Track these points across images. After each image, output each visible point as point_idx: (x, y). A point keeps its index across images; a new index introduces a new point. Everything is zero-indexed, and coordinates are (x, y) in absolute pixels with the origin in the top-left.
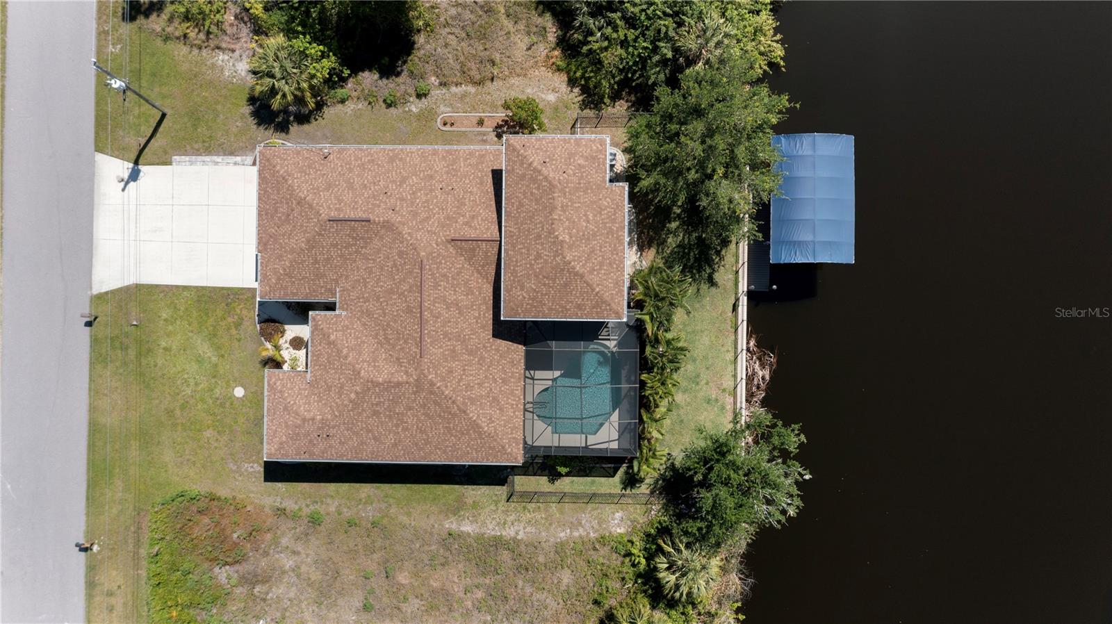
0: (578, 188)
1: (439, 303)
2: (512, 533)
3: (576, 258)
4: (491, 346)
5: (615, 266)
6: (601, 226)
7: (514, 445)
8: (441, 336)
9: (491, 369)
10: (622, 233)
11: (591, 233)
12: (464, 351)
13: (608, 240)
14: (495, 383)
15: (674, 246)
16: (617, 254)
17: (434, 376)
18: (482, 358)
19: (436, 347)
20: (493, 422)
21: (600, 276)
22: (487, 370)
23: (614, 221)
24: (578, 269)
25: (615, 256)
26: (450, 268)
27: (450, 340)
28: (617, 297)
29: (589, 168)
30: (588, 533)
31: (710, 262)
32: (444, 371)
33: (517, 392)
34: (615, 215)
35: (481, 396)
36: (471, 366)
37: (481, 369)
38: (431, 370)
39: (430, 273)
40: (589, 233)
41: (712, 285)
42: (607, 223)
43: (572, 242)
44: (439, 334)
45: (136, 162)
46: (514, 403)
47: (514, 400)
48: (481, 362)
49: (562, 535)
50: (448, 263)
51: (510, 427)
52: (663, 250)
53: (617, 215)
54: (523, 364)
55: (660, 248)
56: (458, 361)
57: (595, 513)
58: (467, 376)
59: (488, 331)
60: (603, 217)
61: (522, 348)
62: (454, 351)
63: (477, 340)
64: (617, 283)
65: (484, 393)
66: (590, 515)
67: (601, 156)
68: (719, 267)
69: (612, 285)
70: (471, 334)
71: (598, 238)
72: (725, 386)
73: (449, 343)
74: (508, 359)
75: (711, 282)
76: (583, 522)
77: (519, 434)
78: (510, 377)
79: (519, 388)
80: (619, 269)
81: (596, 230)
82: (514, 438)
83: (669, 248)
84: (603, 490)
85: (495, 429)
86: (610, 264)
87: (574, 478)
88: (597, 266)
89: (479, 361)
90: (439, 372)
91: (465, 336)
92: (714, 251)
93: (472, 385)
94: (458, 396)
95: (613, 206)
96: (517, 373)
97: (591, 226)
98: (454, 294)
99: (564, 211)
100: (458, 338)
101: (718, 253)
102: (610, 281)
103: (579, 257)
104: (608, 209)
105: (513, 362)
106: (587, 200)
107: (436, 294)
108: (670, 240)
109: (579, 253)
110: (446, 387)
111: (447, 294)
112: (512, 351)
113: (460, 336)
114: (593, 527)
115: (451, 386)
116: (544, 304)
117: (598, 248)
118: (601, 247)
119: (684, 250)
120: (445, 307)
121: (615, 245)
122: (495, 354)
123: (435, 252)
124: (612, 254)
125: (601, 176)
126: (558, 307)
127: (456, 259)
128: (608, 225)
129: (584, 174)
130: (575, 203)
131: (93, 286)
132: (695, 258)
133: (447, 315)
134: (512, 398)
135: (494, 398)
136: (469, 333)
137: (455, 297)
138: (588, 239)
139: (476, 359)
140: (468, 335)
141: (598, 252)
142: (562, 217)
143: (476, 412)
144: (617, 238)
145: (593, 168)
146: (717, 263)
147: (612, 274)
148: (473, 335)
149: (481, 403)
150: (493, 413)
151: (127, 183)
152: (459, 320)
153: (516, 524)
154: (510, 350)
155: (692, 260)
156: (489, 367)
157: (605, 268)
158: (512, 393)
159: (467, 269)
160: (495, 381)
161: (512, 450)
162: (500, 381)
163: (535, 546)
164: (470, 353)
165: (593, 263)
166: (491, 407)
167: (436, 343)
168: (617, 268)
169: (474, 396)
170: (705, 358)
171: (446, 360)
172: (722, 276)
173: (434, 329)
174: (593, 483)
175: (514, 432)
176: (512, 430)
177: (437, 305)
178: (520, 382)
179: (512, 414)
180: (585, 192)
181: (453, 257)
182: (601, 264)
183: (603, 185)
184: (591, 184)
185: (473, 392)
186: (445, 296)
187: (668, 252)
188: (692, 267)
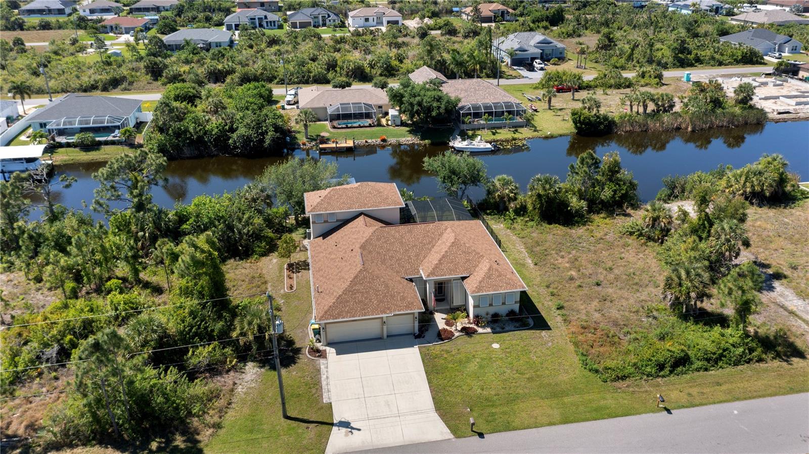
45: (332, 424)
131: (447, 438)
151: (352, 428)
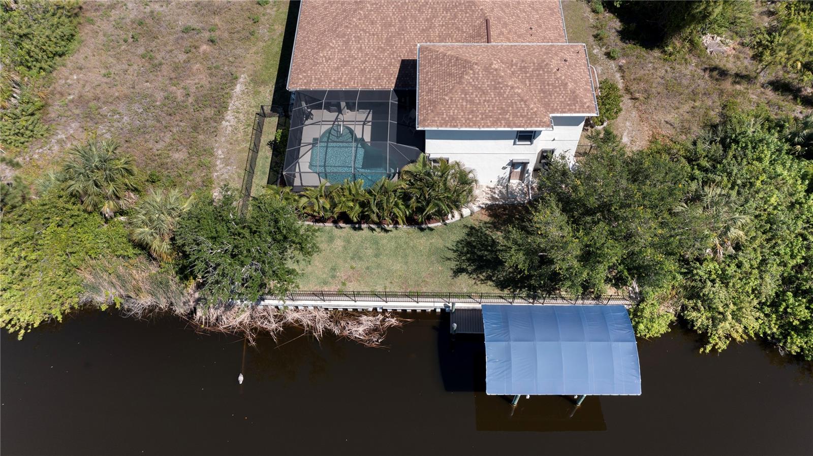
0: (544, 83)
1: (432, 12)
2: (228, 118)
3: (476, 76)
4: (394, 58)
5: (470, 116)
6: (509, 101)
7: (305, 81)
8: (403, 15)
9: (374, 59)
10: (504, 124)
11: (502, 91)
12: (390, 34)
13: (496, 109)
14: (361, 63)
15: (494, 237)
16: (482, 119)
17: (369, 8)
18: (384, 50)
19: (394, 10)
20: (327, 61)
21: (461, 101)
22: (373, 55)
23: (515, 115)
24: (467, 77)
25: (480, 116)
26: (462, 21)
27: (400, 21)
28: (440, 119)
29: (564, 94)
30: (217, 171)
31: (479, 269)
32: (374, 17)
33: (352, 83)
34: (521, 116)
35: (350, 50)
36: (377, 40)
37: (374, 49)
38: (374, 6)
39: (457, 4)
40: (502, 88)
41: (454, 272)
42: (513, 107)
43: (492, 70)
44: (405, 12)
46: (343, 81)
47: (345, 80)
48: (380, 50)
49: (220, 152)
50: (466, 19)
51: (321, 76)
52: (489, 227)
53: (521, 119)
54: (377, 88)
55: (489, 225)
56: (382, 29)
57: (235, 176)
58: (368, 36)
59: (408, 55)
60: (518, 103)
61: (391, 86)
62: (390, 25)
63: (399, 45)
64: (453, 119)
65: (352, 52)
66: (234, 172)
67: (578, 107)
68: (474, 279)
69: (452, 114)
70: (405, 40)
71: (497, 98)
72: (348, 284)
73: (397, 21)
74: (382, 74)
75: (458, 271)
76: (229, 167)
77: (315, 85)
78: (366, 76)
79: (356, 85)
80: (468, 121)
81: (505, 96)
82: (311, 81)
83: (491, 232)
84: (255, 180)
85: (321, 63)
86: (472, 112)
87: (270, 159)
88: (470, 97)
89: (381, 48)
90: (372, 13)
91: (404, 35)
92: (491, 274)
93: (361, 41)
94: (351, 29)
95: (529, 114)
96: (370, 82)
97: (508, 91)
98: (439, 25)
99: (520, 69)
100: (402, 29)
101: (489, 278)
102: (456, 111)
103: (478, 79)
104: (526, 109)
105: (379, 79)
106: (533, 92)
107: (440, 9)
108: (499, 233)
109: (482, 78)
110: (360, 19)
111: (440, 19)
112: (389, 78)
113: (403, 30)
114: (222, 175)
115: (360, 23)
116: (432, 67)
117: (487, 99)
118: (488, 101)
119: (490, 246)
120: (428, 17)
121: (491, 117)
122: (387, 62)
123: (475, 7)
124: (482, 114)
125: (558, 107)
126: (429, 76)
127: (470, 26)
128: (510, 108)
129: (558, 90)
130: (529, 81)
132: (482, 256)
133: (421, 19)
134: (347, 79)
135: (348, 62)
136: (406, 39)
137: (437, 25)
138: (495, 88)
139: (383, 45)
140: (404, 38)
141: (484, 99)
142: (514, 67)
143: (337, 46)
144: (498, 119)
145: (565, 99)
146: (478, 277)
147: (462, 114)
148: (404, 42)
149: (344, 50)
150: (335, 61)
152: (417, 30)
153: (236, 120)
154: (390, 76)
155: (479, 253)
156: (376, 57)
157: (468, 106)
158: (352, 78)
159: (462, 36)
160: (363, 63)
161: (301, 79)
162: (363, 68)
163: (215, 132)
164: (389, 40)
165: (472, 94)
166: (340, 59)
167: (397, 10)
168: (468, 119)
169: (350, 43)
170: (379, 266)
171: (382, 19)
172: (465, 282)
173: (409, 8)
174: (264, 173)
175: (317, 81)
176: (319, 79)
177: (430, 10)
178: (361, 85)
179: (333, 79)
180: (541, 91)
181: (472, 23)
182: (472, 102)
183: (550, 110)
184: (549, 97)
185: (354, 43)
186: (437, 17)
187: (487, 232)
188: (473, 253)
